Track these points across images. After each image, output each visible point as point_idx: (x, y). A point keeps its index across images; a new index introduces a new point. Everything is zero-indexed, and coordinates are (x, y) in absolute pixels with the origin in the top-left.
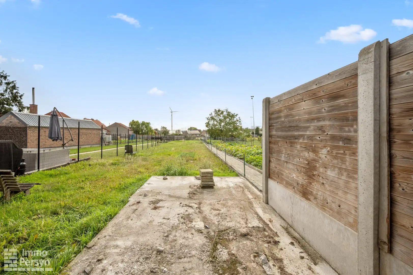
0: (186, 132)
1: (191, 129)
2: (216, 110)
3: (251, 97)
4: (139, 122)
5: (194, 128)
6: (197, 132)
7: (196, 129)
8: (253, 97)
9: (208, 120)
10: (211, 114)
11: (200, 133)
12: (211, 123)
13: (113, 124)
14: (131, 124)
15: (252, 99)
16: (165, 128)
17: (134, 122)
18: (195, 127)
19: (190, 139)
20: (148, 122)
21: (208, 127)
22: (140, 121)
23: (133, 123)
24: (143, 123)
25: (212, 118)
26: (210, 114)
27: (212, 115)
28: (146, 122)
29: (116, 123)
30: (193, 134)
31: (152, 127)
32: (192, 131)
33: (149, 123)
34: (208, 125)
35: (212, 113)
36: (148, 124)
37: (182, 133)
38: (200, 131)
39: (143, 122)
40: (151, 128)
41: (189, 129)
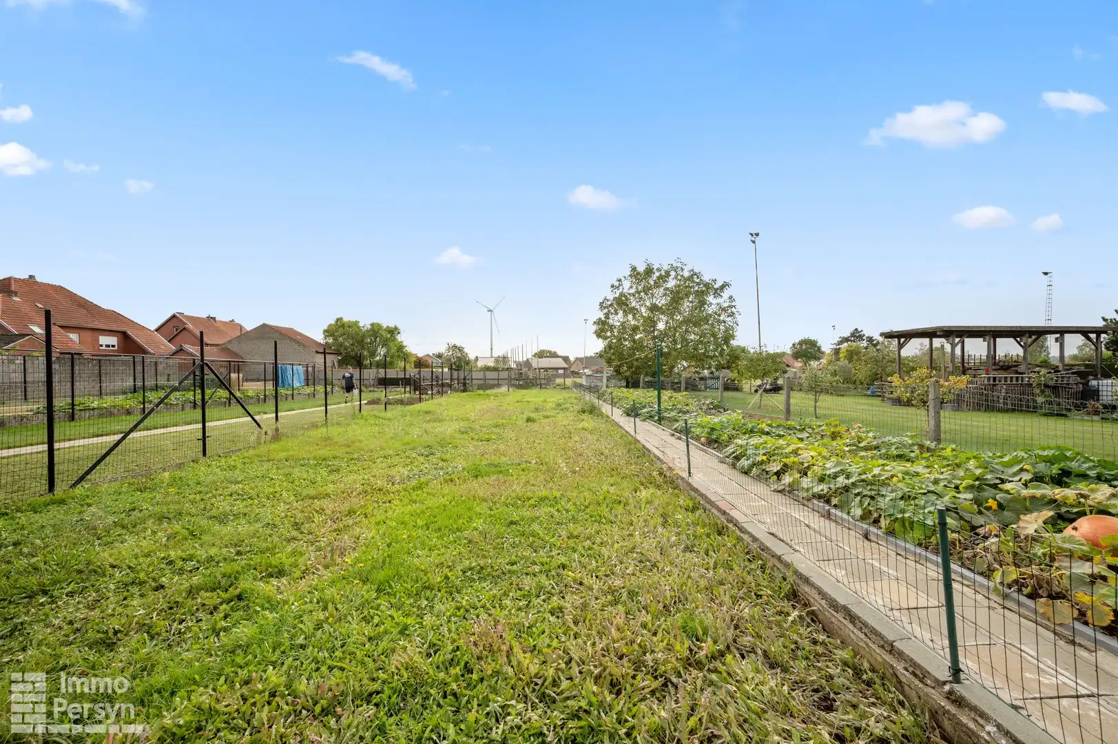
0: (527, 363)
1: (541, 355)
2: (634, 269)
3: (752, 235)
4: (361, 324)
5: (550, 352)
6: (560, 363)
7: (554, 355)
8: (757, 235)
9: (606, 311)
10: (617, 284)
11: (566, 366)
12: (617, 319)
13: (255, 329)
14: (329, 332)
15: (754, 242)
16: (460, 349)
17: (343, 326)
18: (553, 350)
19: (533, 385)
20: (392, 325)
21: (605, 338)
22: (365, 323)
23: (339, 329)
24: (375, 330)
25: (622, 302)
26: (612, 286)
27: (621, 290)
28: (385, 326)
29: (264, 326)
30: (546, 369)
31: (404, 344)
32: (544, 359)
33: (396, 328)
34: (602, 328)
35: (620, 280)
36: (393, 331)
37: (513, 366)
38: (566, 359)
39: (372, 325)
40: (403, 347)
41: (536, 354)
